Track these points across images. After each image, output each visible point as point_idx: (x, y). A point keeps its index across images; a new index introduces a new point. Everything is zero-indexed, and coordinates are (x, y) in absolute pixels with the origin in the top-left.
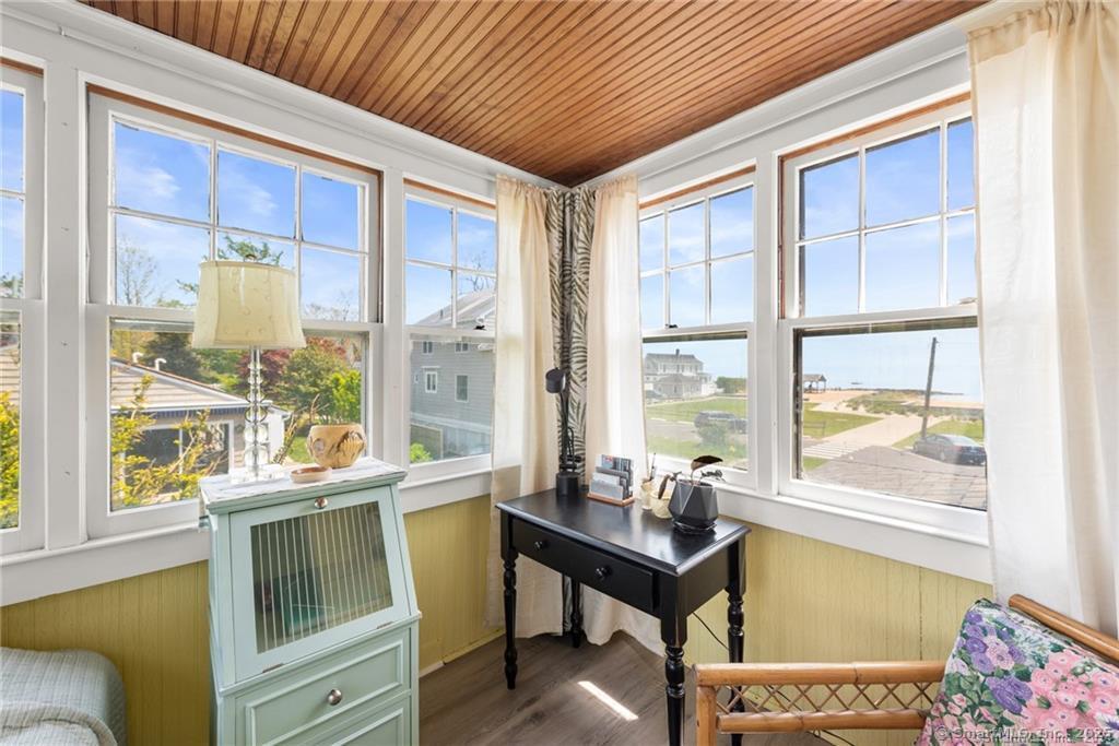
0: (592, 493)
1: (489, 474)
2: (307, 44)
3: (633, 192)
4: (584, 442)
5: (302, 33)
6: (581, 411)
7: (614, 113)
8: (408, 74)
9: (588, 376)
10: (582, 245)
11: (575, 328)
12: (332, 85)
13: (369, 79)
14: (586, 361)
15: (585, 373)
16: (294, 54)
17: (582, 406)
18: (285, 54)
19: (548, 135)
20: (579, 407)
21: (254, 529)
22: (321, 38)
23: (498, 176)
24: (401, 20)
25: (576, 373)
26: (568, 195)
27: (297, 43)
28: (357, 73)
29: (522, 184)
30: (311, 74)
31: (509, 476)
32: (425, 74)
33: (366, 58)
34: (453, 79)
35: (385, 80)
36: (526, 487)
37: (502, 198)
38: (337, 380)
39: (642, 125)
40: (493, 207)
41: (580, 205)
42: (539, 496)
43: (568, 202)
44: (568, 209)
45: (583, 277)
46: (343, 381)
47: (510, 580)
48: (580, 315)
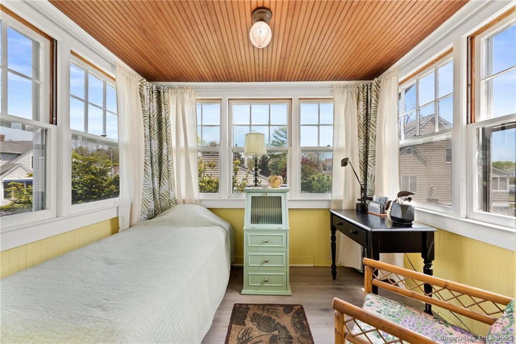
0: (369, 211)
1: (330, 200)
2: (266, 72)
3: (396, 76)
4: (374, 192)
5: (265, 70)
6: (373, 178)
7: (372, 49)
8: (292, 68)
9: (376, 163)
10: (375, 105)
11: (370, 142)
12: (275, 79)
13: (283, 74)
14: (375, 156)
15: (375, 162)
16: (265, 75)
17: (373, 176)
18: (263, 76)
19: (349, 66)
20: (371, 176)
21: (252, 197)
22: (269, 70)
23: (335, 87)
24: (285, 58)
25: (370, 162)
26: (369, 84)
27: (264, 73)
28: (280, 73)
29: (346, 86)
30: (270, 78)
31: (339, 202)
32: (297, 67)
33: (281, 69)
34: (305, 64)
35: (287, 72)
36: (344, 207)
37: (336, 95)
38: (314, 178)
39: (390, 48)
40: (332, 99)
41: (374, 88)
42: (349, 211)
43: (369, 88)
44: (369, 91)
45: (374, 119)
46: (316, 178)
47: (333, 238)
48: (372, 136)
